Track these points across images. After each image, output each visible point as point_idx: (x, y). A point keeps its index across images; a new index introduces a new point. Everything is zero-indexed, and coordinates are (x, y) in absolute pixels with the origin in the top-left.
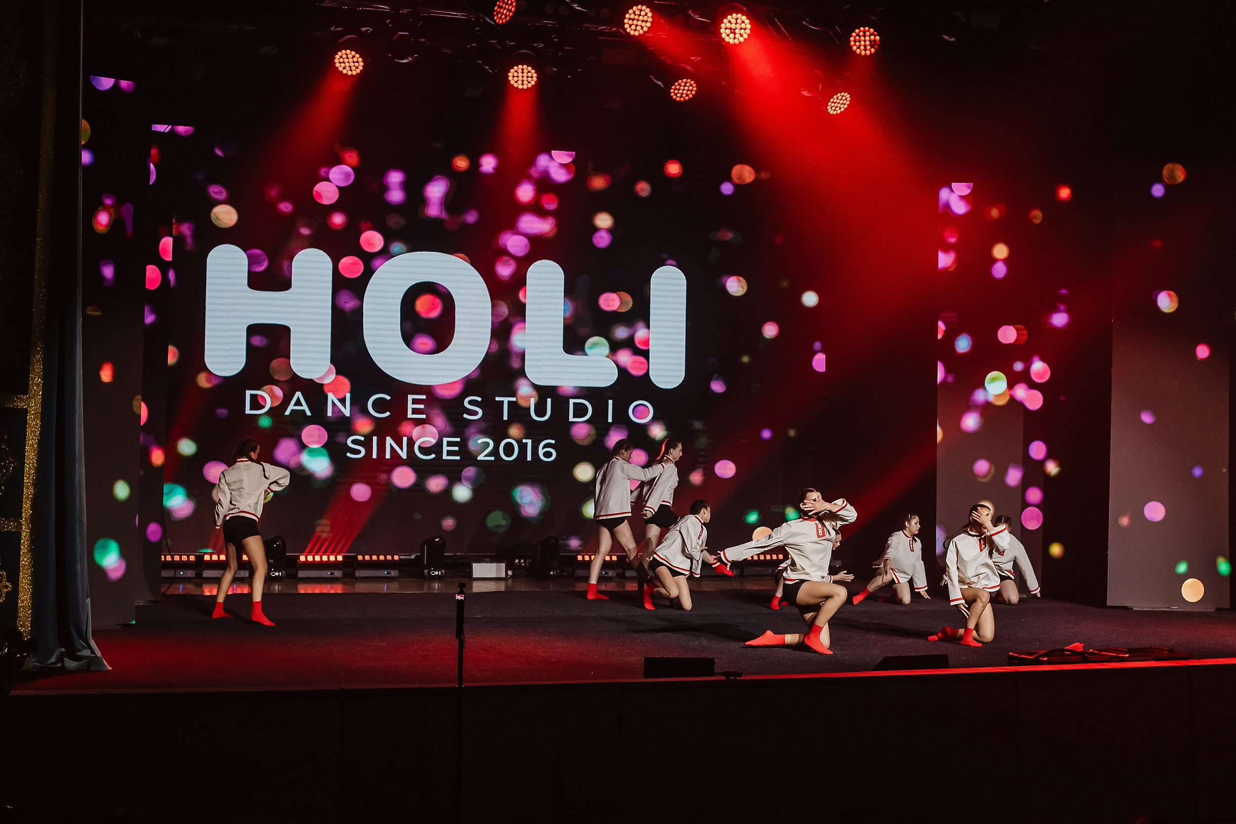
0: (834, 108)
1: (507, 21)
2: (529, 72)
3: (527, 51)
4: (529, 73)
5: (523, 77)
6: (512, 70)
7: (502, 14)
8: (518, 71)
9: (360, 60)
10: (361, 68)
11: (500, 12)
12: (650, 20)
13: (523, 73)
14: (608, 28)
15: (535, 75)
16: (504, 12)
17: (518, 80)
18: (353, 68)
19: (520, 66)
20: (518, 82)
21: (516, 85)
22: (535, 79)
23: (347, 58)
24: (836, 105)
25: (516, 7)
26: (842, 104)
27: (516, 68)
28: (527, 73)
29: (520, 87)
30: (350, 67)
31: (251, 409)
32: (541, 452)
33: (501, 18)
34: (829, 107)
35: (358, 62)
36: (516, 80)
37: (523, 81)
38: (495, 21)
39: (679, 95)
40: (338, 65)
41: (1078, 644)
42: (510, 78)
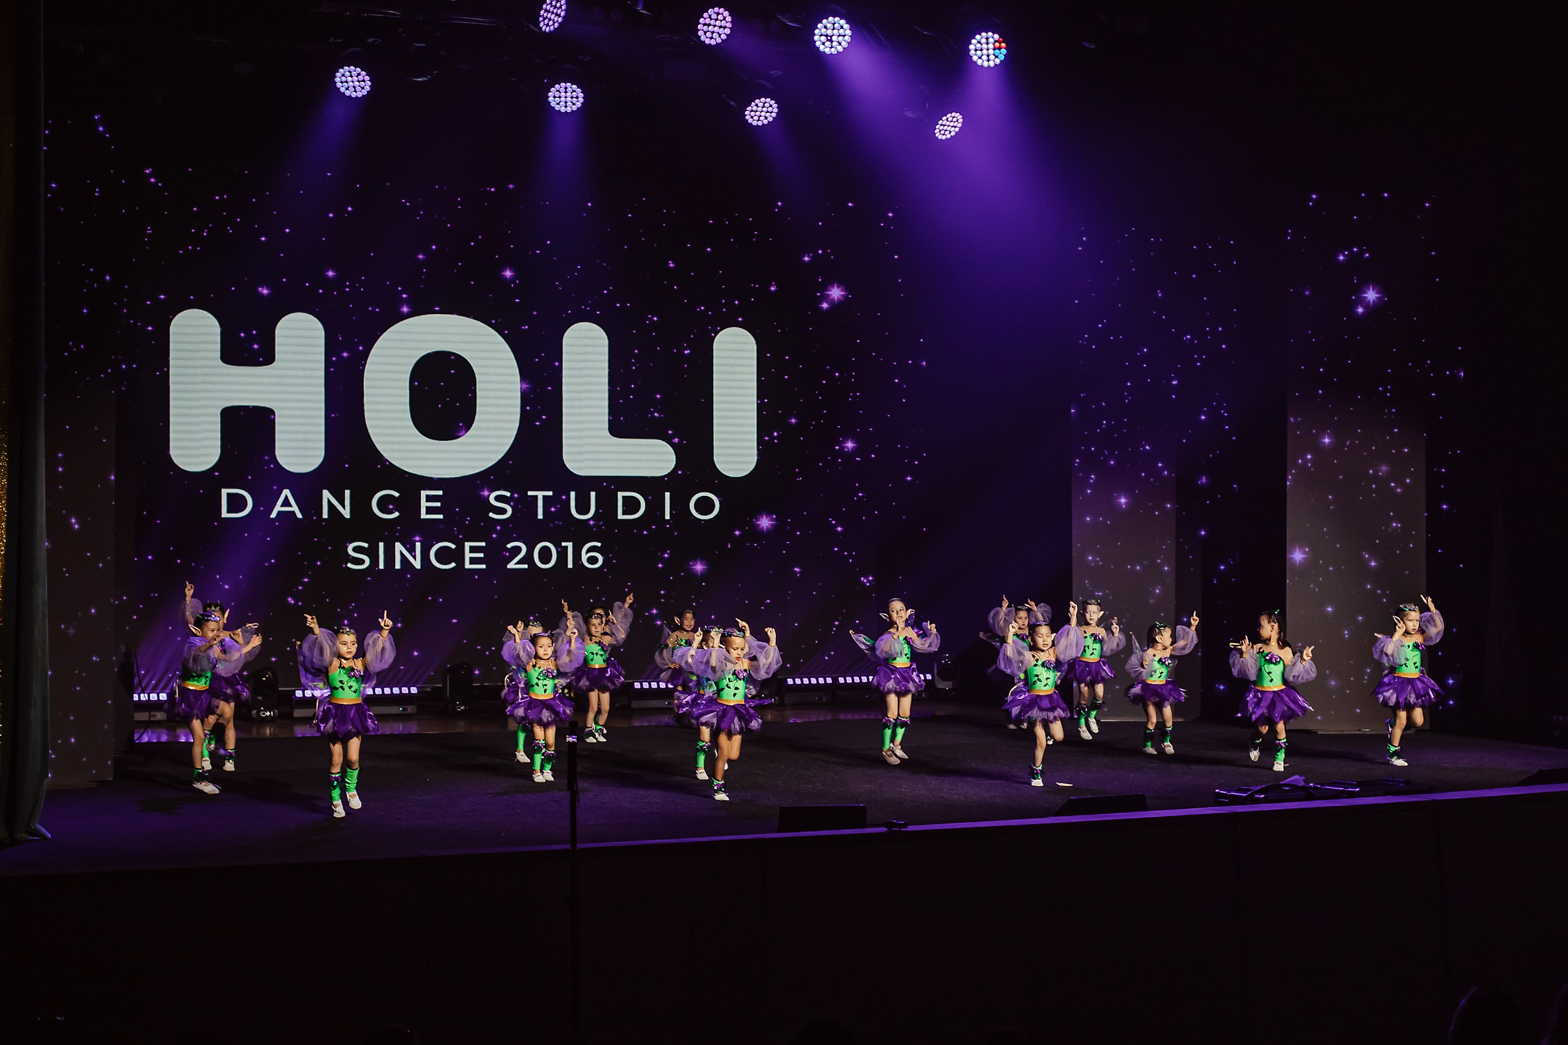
0: (942, 132)
1: (555, 29)
2: (574, 91)
3: (570, 66)
4: (574, 93)
5: (566, 97)
6: (553, 90)
7: (550, 19)
8: (561, 90)
9: (367, 78)
10: (368, 88)
11: (547, 17)
12: (729, 25)
14: (670, 36)
15: (581, 95)
16: (551, 18)
17: (560, 102)
18: (358, 89)
19: (563, 84)
20: (561, 104)
21: (557, 108)
22: (581, 100)
23: (351, 76)
24: (945, 128)
25: (566, 10)
26: (952, 127)
27: (557, 86)
28: (572, 93)
29: (563, 110)
30: (354, 87)
31: (229, 511)
32: (584, 557)
33: (548, 26)
34: (936, 131)
35: (364, 81)
36: (558, 102)
37: (566, 102)
38: (540, 29)
39: (756, 118)
40: (339, 85)
42: (551, 99)
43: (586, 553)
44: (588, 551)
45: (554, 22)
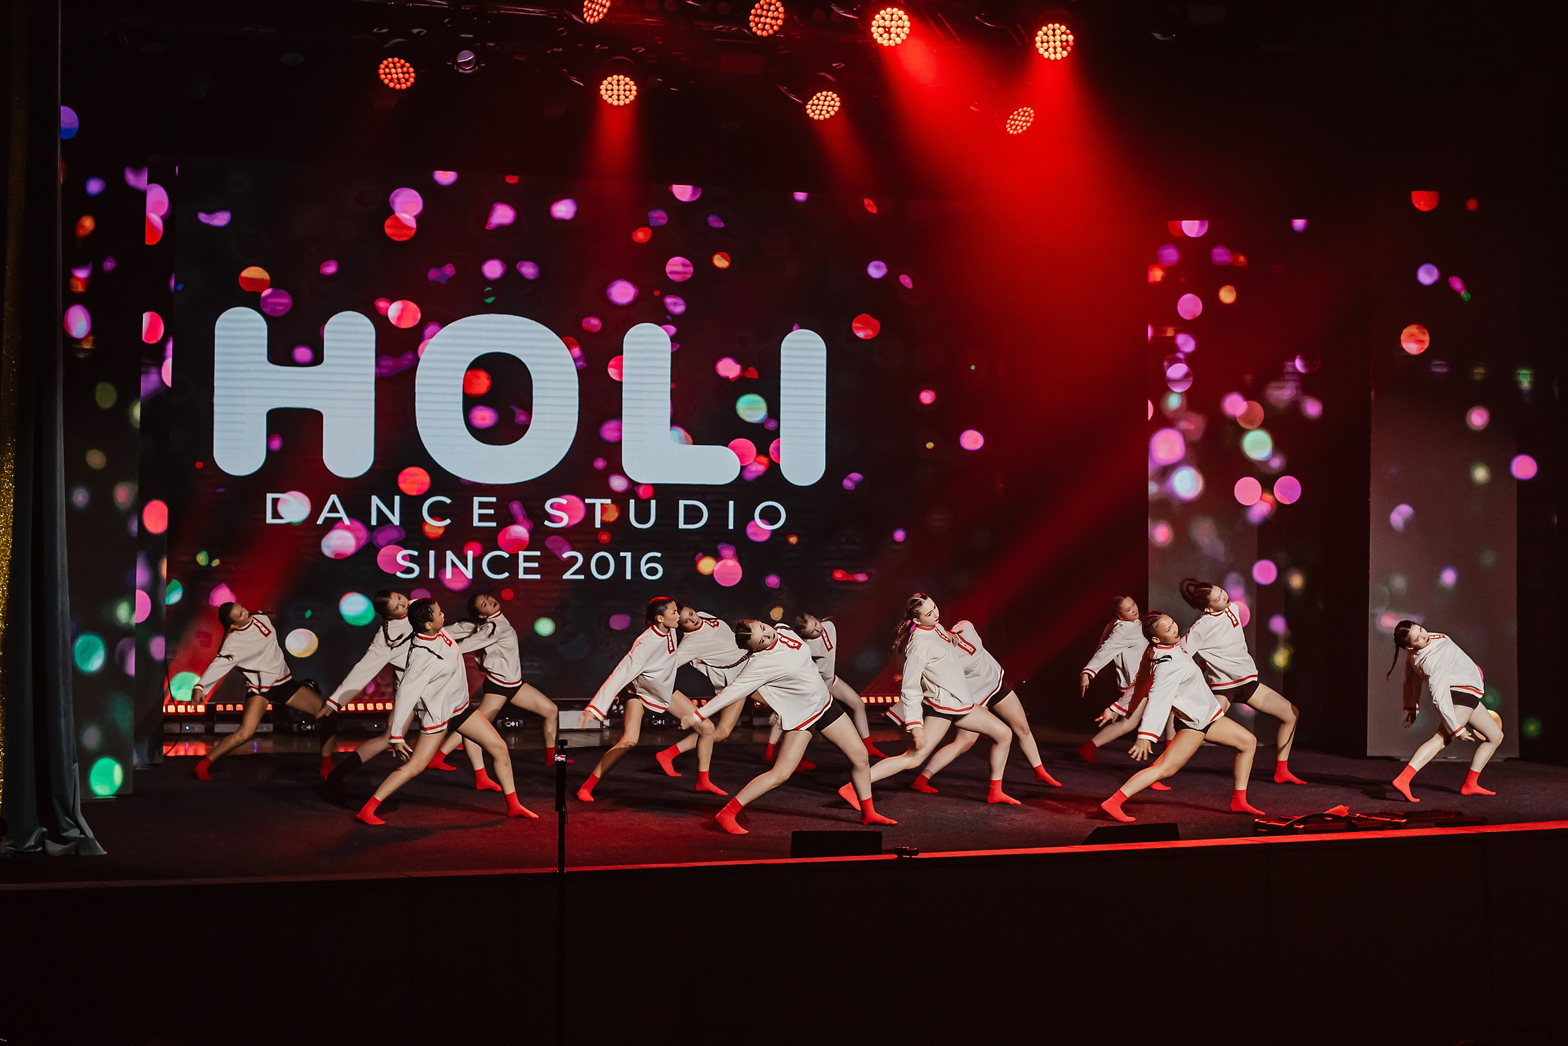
0: (1014, 127)
1: (600, 20)
2: (627, 84)
3: (623, 58)
4: (627, 86)
5: (618, 90)
6: (605, 82)
7: (594, 10)
8: (613, 83)
9: (411, 70)
10: (412, 80)
11: (591, 8)
12: (782, 16)
13: (618, 85)
14: (727, 27)
15: (634, 88)
16: (596, 8)
17: (613, 95)
18: (402, 81)
19: (615, 77)
20: (613, 97)
21: (610, 101)
22: (634, 93)
23: (395, 67)
24: (1017, 122)
26: (1024, 122)
27: (609, 79)
28: (624, 86)
29: (615, 103)
30: (398, 79)
31: (273, 517)
32: (644, 568)
33: (592, 16)
34: (1008, 126)
35: (408, 73)
36: (610, 95)
37: (619, 95)
38: (585, 20)
39: (817, 112)
40: (382, 77)
41: (1340, 807)
42: (603, 92)
43: (646, 563)
44: (649, 561)
45: (599, 14)
